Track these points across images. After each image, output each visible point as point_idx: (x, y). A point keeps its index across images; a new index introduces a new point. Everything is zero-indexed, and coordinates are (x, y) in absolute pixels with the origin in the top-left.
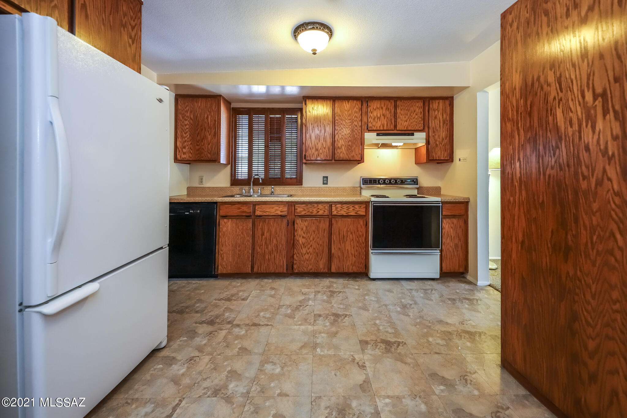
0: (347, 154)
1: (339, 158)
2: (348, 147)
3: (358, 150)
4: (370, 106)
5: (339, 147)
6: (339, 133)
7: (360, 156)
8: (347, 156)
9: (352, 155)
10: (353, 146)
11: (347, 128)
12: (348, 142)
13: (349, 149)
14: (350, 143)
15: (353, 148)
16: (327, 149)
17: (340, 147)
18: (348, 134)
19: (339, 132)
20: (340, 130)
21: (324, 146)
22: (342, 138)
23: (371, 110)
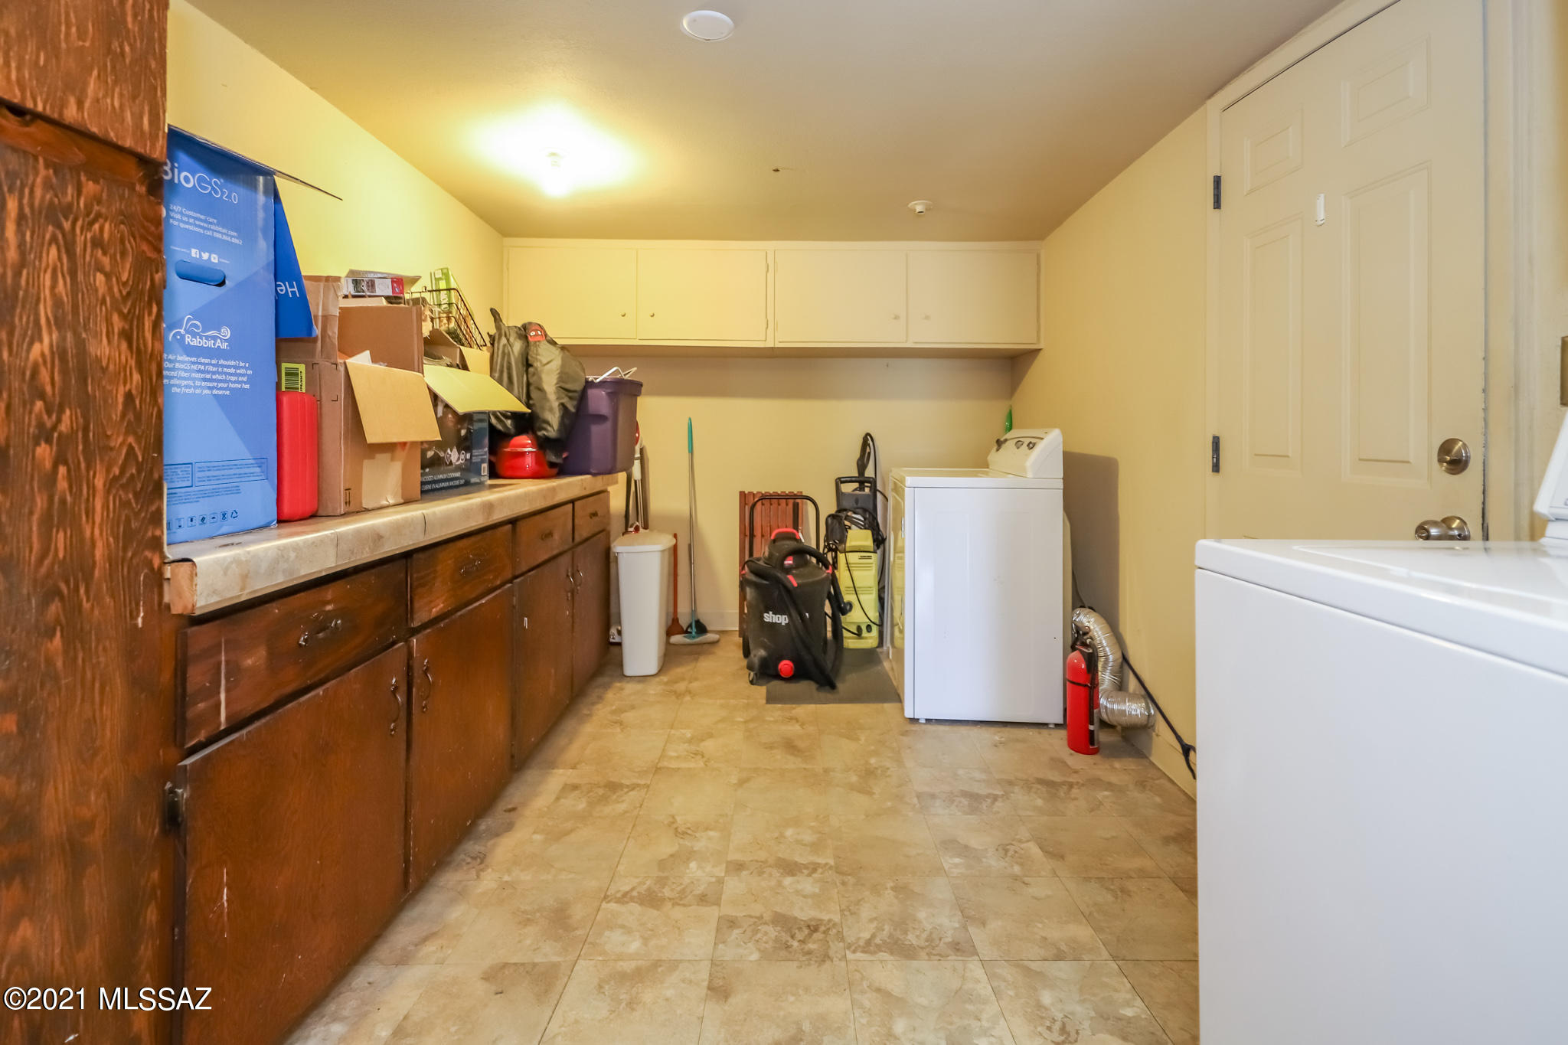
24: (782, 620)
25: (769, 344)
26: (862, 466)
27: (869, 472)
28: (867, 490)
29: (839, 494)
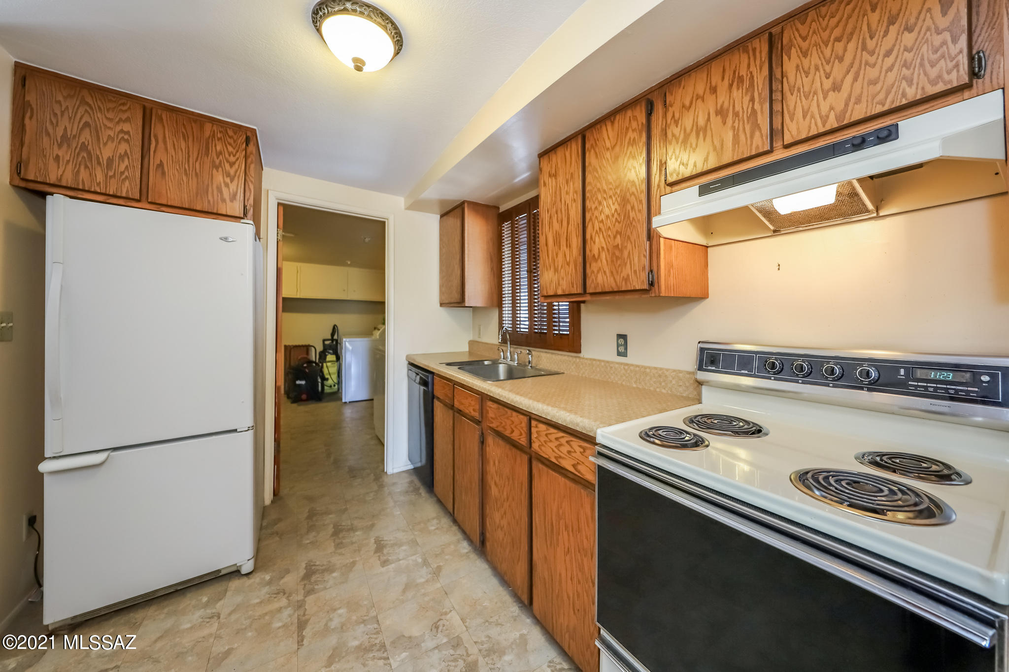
0: (612, 273)
1: (595, 288)
2: (614, 254)
3: (639, 257)
4: (671, 106)
5: (594, 256)
6: (594, 218)
7: (644, 276)
8: (612, 279)
9: (624, 274)
10: (626, 247)
11: (611, 197)
12: (615, 237)
13: (617, 258)
14: (618, 240)
15: (626, 253)
16: (572, 265)
17: (596, 256)
18: (613, 216)
19: (593, 214)
20: (596, 208)
21: (568, 260)
22: (600, 229)
23: (673, 116)
24: (303, 382)
25: (298, 297)
26: (333, 335)
27: (335, 337)
28: (334, 343)
29: (324, 344)
